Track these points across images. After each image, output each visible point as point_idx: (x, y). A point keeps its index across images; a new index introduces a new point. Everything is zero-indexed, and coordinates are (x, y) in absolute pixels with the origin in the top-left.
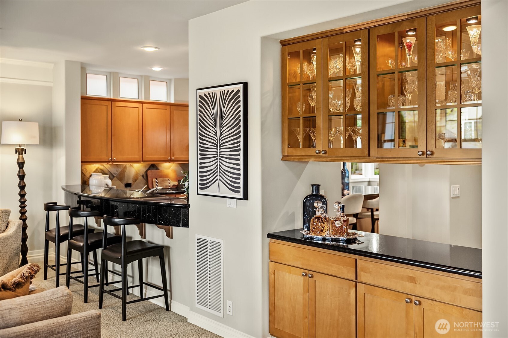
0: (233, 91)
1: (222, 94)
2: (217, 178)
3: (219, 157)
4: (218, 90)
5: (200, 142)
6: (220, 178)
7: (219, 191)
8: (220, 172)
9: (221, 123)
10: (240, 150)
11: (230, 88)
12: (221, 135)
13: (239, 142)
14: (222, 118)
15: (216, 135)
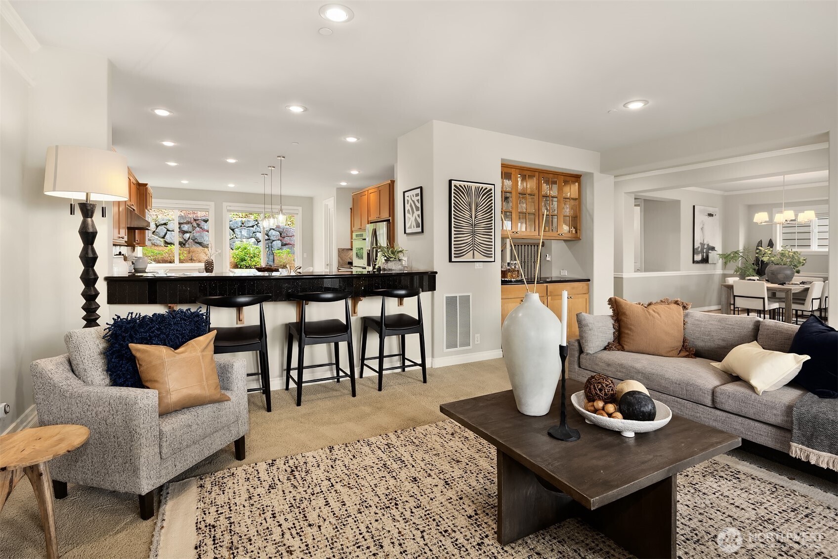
0: (486, 188)
1: (477, 189)
2: (472, 248)
3: (473, 233)
4: (474, 185)
5: (454, 221)
6: (475, 248)
7: (474, 258)
8: (475, 244)
9: (476, 209)
10: (492, 229)
11: (485, 186)
12: (475, 218)
13: (492, 223)
14: (477, 206)
15: (471, 217)
